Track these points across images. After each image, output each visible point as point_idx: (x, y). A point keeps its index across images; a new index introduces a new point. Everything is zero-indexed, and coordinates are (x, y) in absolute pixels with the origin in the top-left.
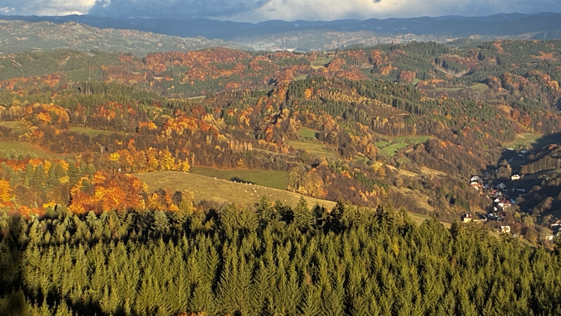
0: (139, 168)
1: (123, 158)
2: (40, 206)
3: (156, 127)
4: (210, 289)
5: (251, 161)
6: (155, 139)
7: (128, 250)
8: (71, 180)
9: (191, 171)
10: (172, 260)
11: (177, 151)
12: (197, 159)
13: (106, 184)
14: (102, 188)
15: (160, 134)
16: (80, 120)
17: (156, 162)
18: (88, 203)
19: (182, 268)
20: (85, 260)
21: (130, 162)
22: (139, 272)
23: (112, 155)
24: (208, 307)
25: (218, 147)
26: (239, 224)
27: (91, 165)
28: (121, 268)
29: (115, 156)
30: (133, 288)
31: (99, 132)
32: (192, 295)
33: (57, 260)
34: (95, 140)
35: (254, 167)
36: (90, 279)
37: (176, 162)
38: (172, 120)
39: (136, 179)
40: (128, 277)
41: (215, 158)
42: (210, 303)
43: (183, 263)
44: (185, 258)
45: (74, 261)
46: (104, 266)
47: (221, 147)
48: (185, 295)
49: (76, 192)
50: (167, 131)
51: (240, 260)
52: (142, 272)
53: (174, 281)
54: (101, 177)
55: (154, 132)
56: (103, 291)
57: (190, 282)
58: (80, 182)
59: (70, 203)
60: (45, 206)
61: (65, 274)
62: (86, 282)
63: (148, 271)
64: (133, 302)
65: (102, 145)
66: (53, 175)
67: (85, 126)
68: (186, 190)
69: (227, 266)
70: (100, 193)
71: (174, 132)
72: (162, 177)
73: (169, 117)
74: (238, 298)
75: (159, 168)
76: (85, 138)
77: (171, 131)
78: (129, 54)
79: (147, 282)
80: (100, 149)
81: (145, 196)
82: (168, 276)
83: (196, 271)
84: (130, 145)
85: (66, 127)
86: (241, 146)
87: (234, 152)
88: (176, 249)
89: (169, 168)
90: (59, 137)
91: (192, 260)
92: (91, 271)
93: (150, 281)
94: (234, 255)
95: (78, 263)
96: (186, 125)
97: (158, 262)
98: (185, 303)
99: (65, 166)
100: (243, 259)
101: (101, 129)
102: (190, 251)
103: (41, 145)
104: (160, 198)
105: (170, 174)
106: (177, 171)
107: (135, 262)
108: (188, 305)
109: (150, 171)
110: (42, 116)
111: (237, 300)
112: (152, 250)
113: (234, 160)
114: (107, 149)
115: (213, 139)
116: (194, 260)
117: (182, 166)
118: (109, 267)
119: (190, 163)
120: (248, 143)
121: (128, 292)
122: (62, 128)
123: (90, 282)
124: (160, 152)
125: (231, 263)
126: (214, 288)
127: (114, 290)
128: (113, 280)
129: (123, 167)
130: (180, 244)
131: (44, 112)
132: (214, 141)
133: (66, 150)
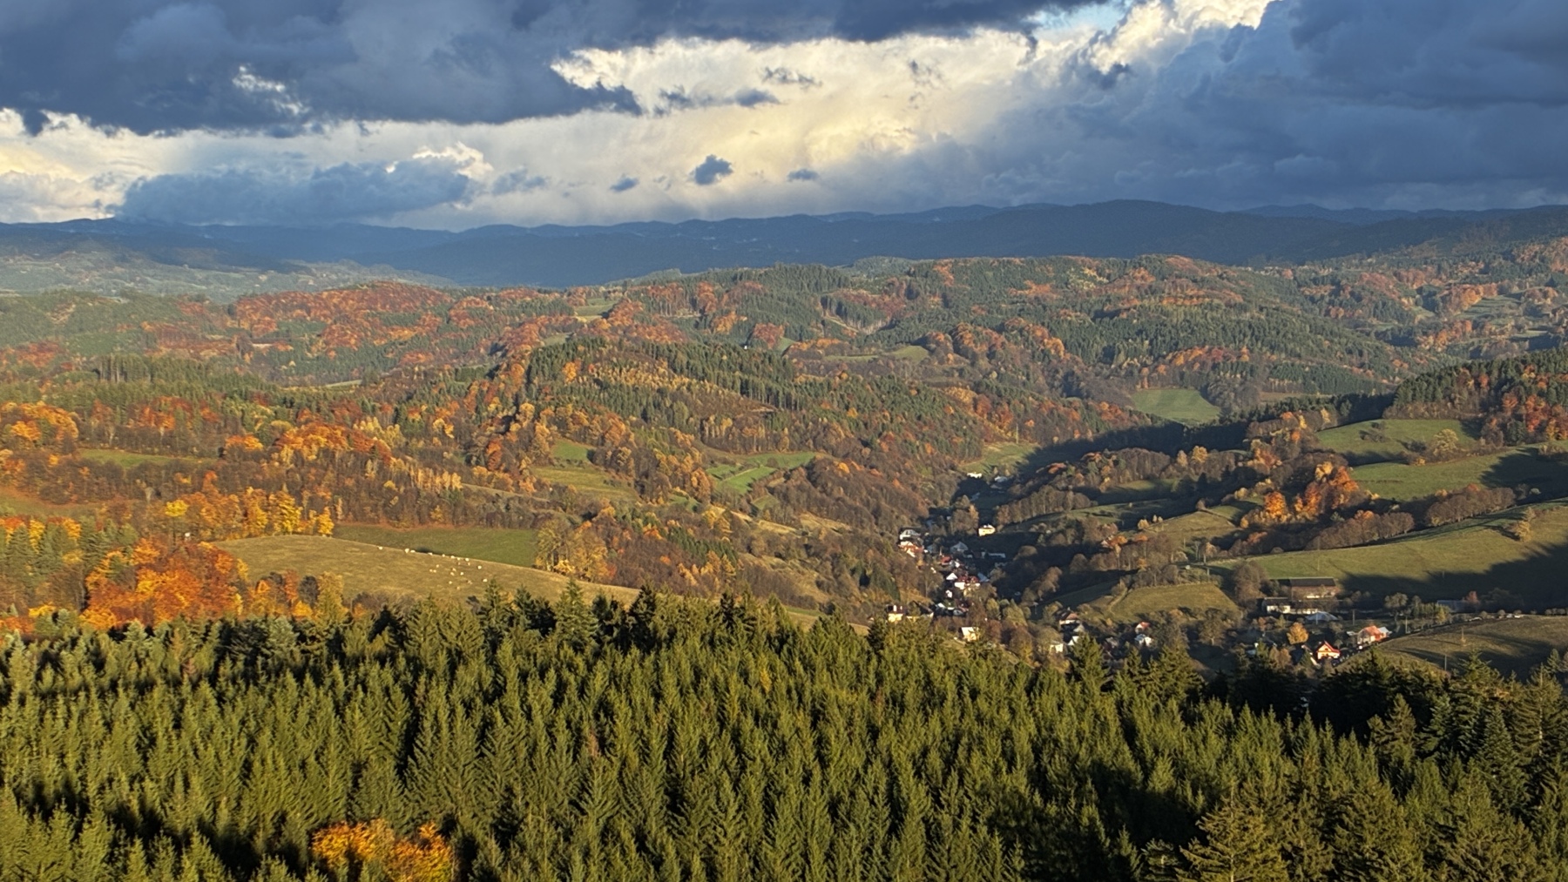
0: (229, 530)
1: (194, 509)
2: (23, 613)
3: (260, 445)
4: (393, 773)
5: (459, 510)
6: (260, 471)
7: (220, 699)
8: (86, 559)
9: (336, 533)
10: (312, 715)
11: (306, 494)
12: (348, 509)
13: (160, 565)
14: (151, 574)
15: (269, 459)
16: (101, 436)
17: (263, 517)
18: (124, 605)
19: (333, 731)
20: (132, 722)
21: (209, 519)
22: (244, 741)
23: (170, 505)
24: (391, 808)
25: (389, 484)
26: (444, 638)
27: (127, 526)
28: (208, 735)
29: (177, 506)
30: (235, 775)
31: (141, 457)
32: (356, 784)
33: (73, 723)
34: (134, 475)
35: (466, 522)
36: (146, 759)
37: (305, 516)
38: (295, 430)
39: (224, 553)
40: (224, 754)
41: (385, 505)
42: (395, 802)
43: (335, 722)
44: (339, 711)
45: (109, 725)
46: (173, 733)
47: (397, 483)
48: (341, 787)
49: (96, 584)
50: (283, 453)
51: (453, 711)
52: (252, 742)
53: (317, 758)
54: (148, 551)
55: (257, 456)
56: (172, 785)
57: (350, 758)
58: (106, 563)
59: (85, 606)
60: (33, 613)
61: (93, 752)
62: (136, 766)
63: (264, 739)
64: (234, 804)
65: (149, 485)
66: (49, 549)
67: (112, 448)
68: (327, 574)
69: (427, 724)
70: (147, 584)
71: (298, 457)
72: (277, 547)
73: (287, 424)
74: (450, 788)
75: (269, 528)
76: (112, 472)
77: (291, 453)
78: (200, 299)
79: (263, 762)
80: (143, 494)
81: (242, 588)
82: (307, 748)
83: (364, 738)
84: (207, 484)
85: (72, 450)
86: (438, 480)
87: (423, 494)
88: (321, 692)
89: (291, 529)
90: (58, 471)
91: (354, 714)
92: (147, 742)
93: (269, 761)
94: (442, 701)
95: (117, 727)
96: (323, 440)
97: (285, 719)
98: (342, 802)
99: (73, 529)
100: (460, 710)
101: (145, 452)
102: (348, 697)
103: (20, 488)
104: (275, 591)
105: (293, 540)
106: (307, 534)
107: (236, 722)
108: (349, 807)
109: (250, 536)
110: (21, 428)
111: (449, 793)
112: (271, 697)
113: (424, 509)
114: (158, 494)
115: (381, 467)
116: (358, 715)
117: (318, 522)
118: (183, 734)
119: (334, 517)
120: (451, 473)
121: (224, 784)
122: (64, 452)
123: (145, 765)
124: (272, 497)
125: (436, 718)
126: (401, 768)
127: (195, 781)
128: (191, 760)
129: (195, 531)
130: (328, 682)
131: (26, 420)
132: (383, 472)
133: (74, 497)
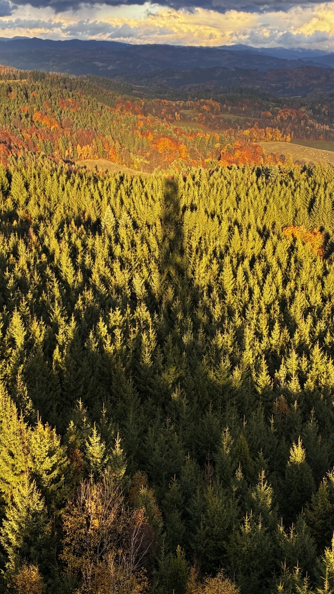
0: (261, 139)
1: (251, 133)
2: (203, 160)
3: (271, 115)
4: (307, 213)
5: (328, 137)
6: (270, 122)
7: (259, 188)
8: (221, 146)
9: (291, 142)
10: (285, 195)
11: (283, 129)
12: (295, 135)
13: (241, 148)
14: (238, 151)
15: (273, 119)
16: (226, 110)
17: (271, 136)
18: (230, 160)
19: (290, 200)
20: (235, 193)
21: (255, 136)
22: (265, 201)
23: (245, 131)
24: (306, 223)
25: (308, 127)
26: (323, 174)
27: (233, 137)
28: (255, 198)
29: (247, 132)
30: (262, 210)
31: (237, 117)
32: (296, 215)
33: (219, 192)
34: (235, 122)
35: (329, 140)
36: (238, 204)
37: (283, 136)
38: (281, 110)
39: (259, 146)
40: (260, 204)
41: (306, 134)
42: (307, 221)
43: (291, 197)
44: (293, 194)
45: (228, 194)
46: (246, 197)
47: (310, 127)
48: (292, 216)
49: (223, 153)
50: (277, 117)
51: (326, 196)
52: (267, 201)
53: (285, 207)
54: (238, 144)
55: (270, 118)
56: (245, 212)
57: (295, 208)
58: (226, 147)
59: (219, 159)
60: (206, 161)
61: (224, 201)
62: (236, 206)
63: (271, 200)
64: (261, 218)
65: (239, 125)
66: (211, 142)
67: (229, 114)
68: (288, 153)
69: (317, 199)
70: (237, 154)
71: (281, 118)
72: (274, 145)
73: (279, 108)
74: (323, 218)
75: (272, 139)
76: (229, 121)
77: (280, 117)
78: (256, 70)
79: (270, 207)
80: (237, 128)
81: (263, 156)
82: (283, 204)
83: (299, 202)
84: (255, 125)
85: (218, 114)
86: (322, 127)
87: (317, 131)
88: (287, 188)
89: (278, 140)
90: (214, 120)
92: (238, 199)
93: (272, 207)
94: (323, 193)
95: (231, 194)
96: (289, 114)
97: (277, 195)
98: (292, 220)
99: (218, 138)
100: (328, 196)
101: (239, 115)
102: (295, 190)
103: (203, 125)
104: (273, 158)
105: (279, 143)
106: (283, 141)
107: (263, 195)
108: (294, 222)
109: (266, 141)
110: (205, 107)
111: (323, 220)
112: (273, 189)
113: (317, 136)
114: (241, 128)
115: (305, 122)
116: (298, 195)
117: (286, 138)
118: (249, 198)
119: (291, 137)
120: (326, 125)
121: (259, 212)
122: (216, 114)
124: (274, 130)
125: (320, 198)
126: (309, 211)
127: (251, 211)
128: (250, 205)
129: (251, 139)
130: (289, 185)
131: (206, 105)
132: (306, 124)
133: (218, 128)
